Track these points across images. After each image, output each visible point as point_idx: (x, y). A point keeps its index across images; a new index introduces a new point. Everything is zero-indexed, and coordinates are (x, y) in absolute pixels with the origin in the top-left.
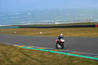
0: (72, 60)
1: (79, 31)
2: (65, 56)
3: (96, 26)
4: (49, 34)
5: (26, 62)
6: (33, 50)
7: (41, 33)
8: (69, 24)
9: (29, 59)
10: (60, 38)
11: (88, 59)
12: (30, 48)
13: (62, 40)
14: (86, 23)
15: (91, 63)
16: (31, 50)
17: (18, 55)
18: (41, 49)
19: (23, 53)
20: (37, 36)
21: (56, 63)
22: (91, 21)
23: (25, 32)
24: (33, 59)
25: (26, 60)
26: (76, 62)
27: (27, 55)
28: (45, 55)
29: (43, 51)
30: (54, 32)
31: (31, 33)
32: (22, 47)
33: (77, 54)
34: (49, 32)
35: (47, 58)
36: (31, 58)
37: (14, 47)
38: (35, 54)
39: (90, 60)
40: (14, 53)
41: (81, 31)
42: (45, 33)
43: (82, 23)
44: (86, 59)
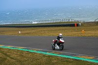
0: (51, 60)
1: (58, 30)
2: (44, 56)
3: (76, 25)
4: (28, 33)
5: (6, 61)
6: (13, 50)
7: (20, 32)
8: (47, 23)
9: (8, 58)
11: (68, 58)
12: (9, 47)
14: (65, 22)
15: (70, 62)
16: (10, 49)
18: (20, 49)
19: (3, 53)
20: (16, 35)
23: (4, 31)
24: (12, 58)
25: (5, 59)
26: (55, 61)
27: (6, 55)
28: (24, 55)
29: (22, 51)
30: (33, 31)
31: (10, 33)
32: (1, 46)
33: (56, 53)
34: (28, 32)
35: (26, 57)
36: (10, 57)
38: (14, 54)
39: (69, 60)
41: (60, 30)
42: (24, 32)
43: (61, 22)
44: (65, 58)
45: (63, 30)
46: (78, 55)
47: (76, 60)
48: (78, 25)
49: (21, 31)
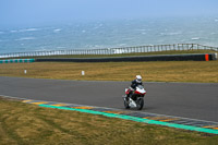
0: (152, 135)
1: (169, 68)
2: (138, 125)
3: (207, 57)
4: (101, 75)
5: (51, 137)
6: (66, 112)
7: (83, 73)
8: (145, 53)
9: (56, 130)
10: (135, 84)
11: (189, 131)
12: (58, 106)
13: (140, 90)
14: (183, 51)
15: (194, 140)
16: (61, 111)
17: (32, 121)
18: (84, 109)
19: (44, 118)
20: (76, 80)
21: (116, 139)
22: (195, 47)
23: (48, 70)
24: (66, 131)
25: (50, 133)
26: (161, 137)
27: (51, 123)
28: (92, 123)
29: (89, 114)
30: (113, 70)
31: (62, 74)
32: (41, 104)
33: (163, 119)
34: (101, 71)
35: (97, 129)
36: (61, 129)
37: (24, 104)
38: (70, 121)
39: (193, 134)
40: (23, 118)
41: (172, 68)
42: (93, 72)
43: (174, 51)
44: (183, 130)
45: (178, 67)
46: (211, 124)
47: (207, 134)
48: (211, 58)
49: (85, 70)
